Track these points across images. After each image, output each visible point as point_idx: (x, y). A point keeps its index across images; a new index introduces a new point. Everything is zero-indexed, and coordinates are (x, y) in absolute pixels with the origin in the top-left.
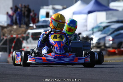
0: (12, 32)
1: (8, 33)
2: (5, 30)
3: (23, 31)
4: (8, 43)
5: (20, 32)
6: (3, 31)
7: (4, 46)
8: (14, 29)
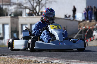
0: (86, 25)
1: (83, 25)
2: (81, 23)
3: (93, 24)
4: (83, 32)
5: (91, 25)
6: (80, 24)
7: (81, 35)
8: (87, 23)
